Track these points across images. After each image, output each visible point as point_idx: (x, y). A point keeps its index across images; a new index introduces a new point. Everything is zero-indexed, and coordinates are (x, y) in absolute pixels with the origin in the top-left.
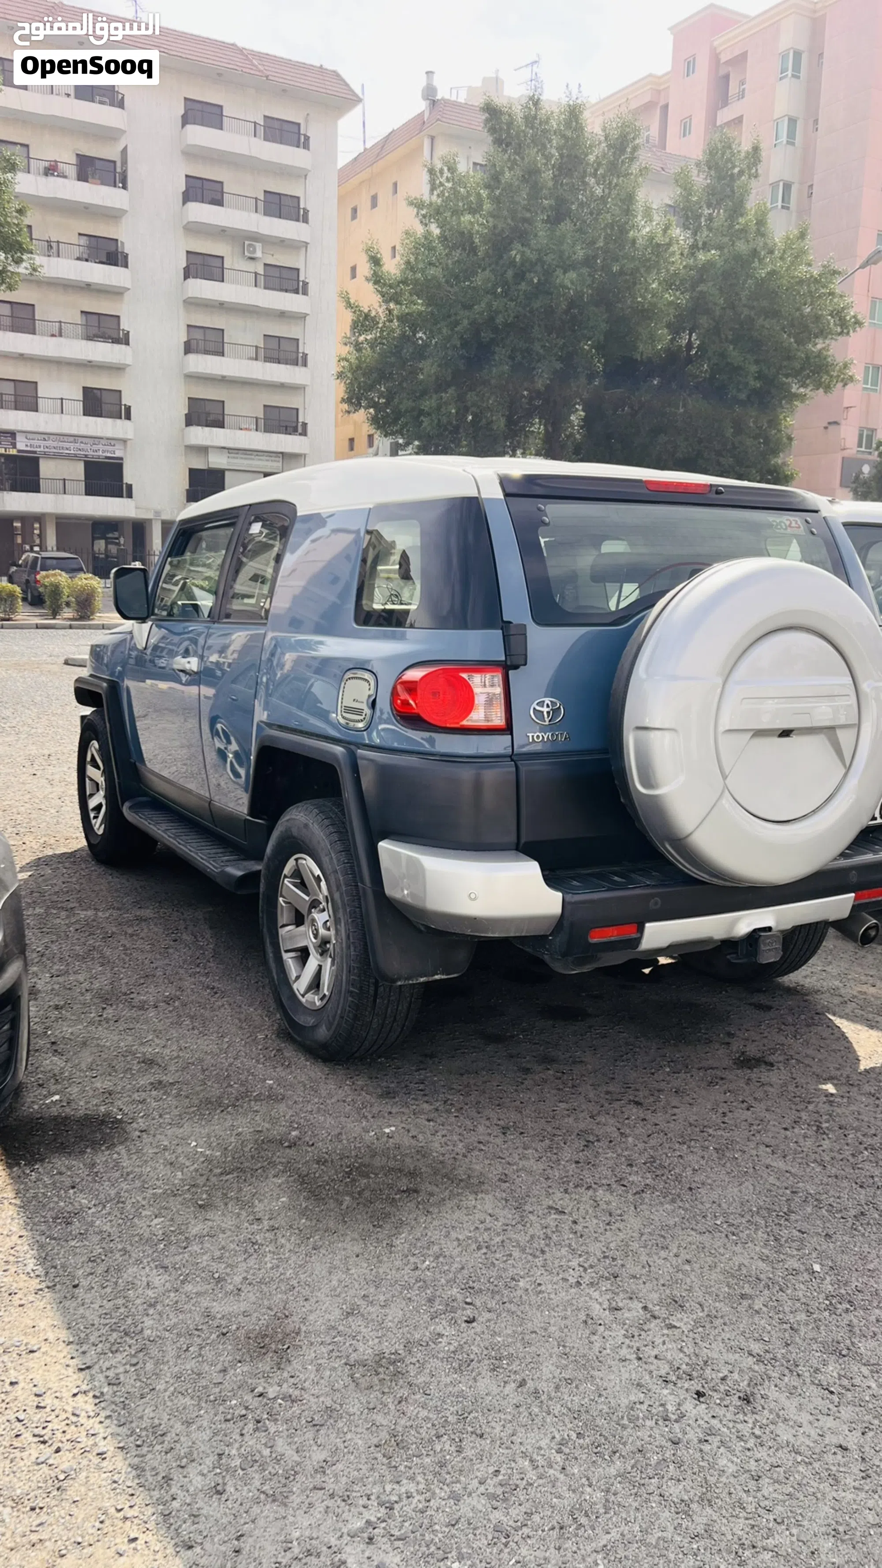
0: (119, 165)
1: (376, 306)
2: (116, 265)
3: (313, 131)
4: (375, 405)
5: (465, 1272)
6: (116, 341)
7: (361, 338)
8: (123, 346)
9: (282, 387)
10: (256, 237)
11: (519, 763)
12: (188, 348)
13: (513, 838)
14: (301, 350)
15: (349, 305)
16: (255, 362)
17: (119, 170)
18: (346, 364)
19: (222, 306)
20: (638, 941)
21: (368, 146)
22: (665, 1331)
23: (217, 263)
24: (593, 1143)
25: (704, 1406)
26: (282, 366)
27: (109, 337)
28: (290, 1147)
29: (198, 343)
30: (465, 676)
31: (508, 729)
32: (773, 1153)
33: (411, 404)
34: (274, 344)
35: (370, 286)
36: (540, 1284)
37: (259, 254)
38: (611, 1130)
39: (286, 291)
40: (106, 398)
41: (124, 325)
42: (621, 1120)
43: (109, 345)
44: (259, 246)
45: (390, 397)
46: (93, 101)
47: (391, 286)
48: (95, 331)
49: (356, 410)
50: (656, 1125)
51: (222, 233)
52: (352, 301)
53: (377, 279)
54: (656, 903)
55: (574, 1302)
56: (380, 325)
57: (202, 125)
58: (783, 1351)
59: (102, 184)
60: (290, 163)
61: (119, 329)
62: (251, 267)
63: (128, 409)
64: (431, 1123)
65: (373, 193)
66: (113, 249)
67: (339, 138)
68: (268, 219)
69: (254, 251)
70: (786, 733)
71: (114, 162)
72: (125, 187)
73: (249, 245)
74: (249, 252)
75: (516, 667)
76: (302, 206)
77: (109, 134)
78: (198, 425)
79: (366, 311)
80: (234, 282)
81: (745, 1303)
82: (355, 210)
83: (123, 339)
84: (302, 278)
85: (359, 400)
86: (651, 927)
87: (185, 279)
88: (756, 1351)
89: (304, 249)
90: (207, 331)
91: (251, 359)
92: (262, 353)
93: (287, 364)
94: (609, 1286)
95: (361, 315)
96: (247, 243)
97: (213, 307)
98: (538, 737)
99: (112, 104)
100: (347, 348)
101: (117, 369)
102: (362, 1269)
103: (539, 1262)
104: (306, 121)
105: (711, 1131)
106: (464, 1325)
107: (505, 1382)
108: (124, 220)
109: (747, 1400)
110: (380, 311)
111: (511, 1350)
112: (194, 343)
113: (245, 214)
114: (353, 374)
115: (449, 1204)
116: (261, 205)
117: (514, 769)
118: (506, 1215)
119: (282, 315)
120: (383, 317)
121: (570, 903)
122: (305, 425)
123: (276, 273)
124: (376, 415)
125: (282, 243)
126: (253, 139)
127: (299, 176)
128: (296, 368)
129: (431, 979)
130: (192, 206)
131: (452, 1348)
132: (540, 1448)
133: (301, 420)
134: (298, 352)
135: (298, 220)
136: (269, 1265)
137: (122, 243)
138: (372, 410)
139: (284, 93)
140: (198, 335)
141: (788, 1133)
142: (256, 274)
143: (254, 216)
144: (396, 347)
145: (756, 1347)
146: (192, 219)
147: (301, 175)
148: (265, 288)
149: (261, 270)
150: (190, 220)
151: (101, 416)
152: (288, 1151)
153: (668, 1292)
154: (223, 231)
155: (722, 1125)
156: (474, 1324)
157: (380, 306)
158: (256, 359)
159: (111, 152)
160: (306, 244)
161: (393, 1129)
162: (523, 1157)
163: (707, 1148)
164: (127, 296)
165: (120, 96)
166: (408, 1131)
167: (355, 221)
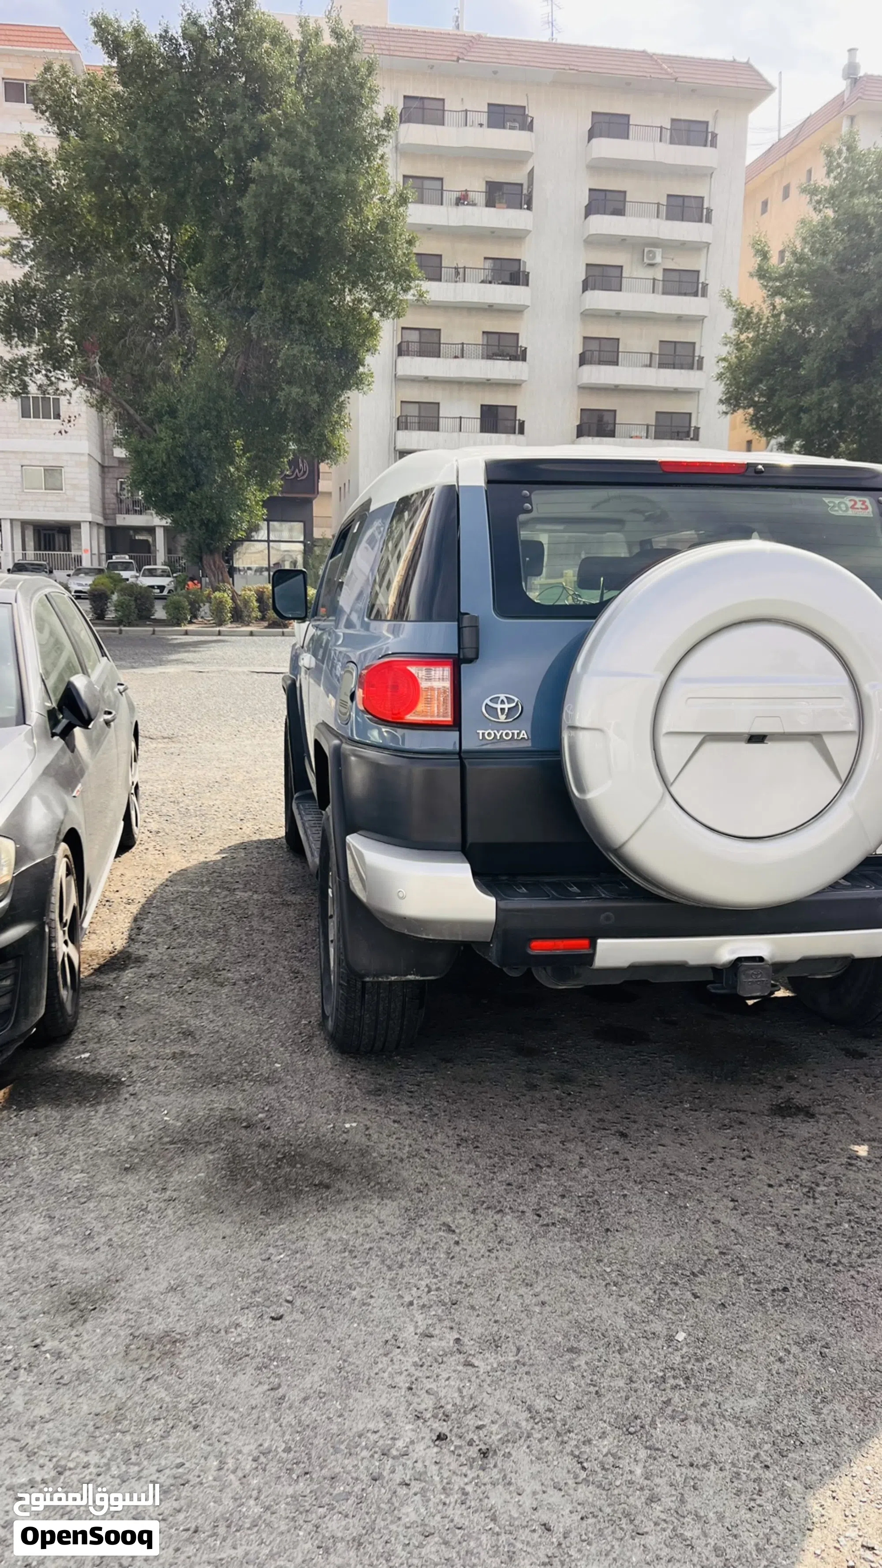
0: (525, 187)
1: (759, 301)
2: (518, 284)
3: (722, 129)
4: (754, 405)
5: (311, 1271)
6: (514, 358)
7: (743, 337)
8: (520, 363)
9: (676, 392)
10: (655, 243)
11: (466, 761)
12: (583, 360)
13: (458, 839)
14: (697, 354)
15: (730, 303)
16: (649, 369)
17: (525, 192)
18: (725, 364)
19: (618, 316)
20: (592, 956)
21: (783, 135)
22: (460, 1368)
23: (616, 272)
24: (541, 1167)
25: (436, 1450)
26: (677, 371)
27: (508, 355)
28: (246, 1127)
29: (592, 354)
30: (413, 669)
31: (456, 724)
32: (735, 1208)
33: (791, 401)
34: (670, 349)
35: (756, 282)
36: (372, 1297)
37: (658, 259)
38: (573, 1159)
39: (685, 294)
40: (501, 413)
41: (522, 343)
42: (591, 1150)
43: (507, 362)
44: (659, 252)
45: (770, 393)
46: (504, 127)
47: (776, 279)
48: (495, 349)
49: (734, 411)
50: (626, 1160)
51: (623, 242)
52: (734, 299)
53: (762, 274)
54: (608, 918)
55: (393, 1321)
56: (764, 321)
57: (608, 136)
58: (567, 1413)
59: (509, 207)
60: (695, 163)
61: (517, 346)
62: (650, 273)
63: (522, 424)
64: (396, 1125)
65: (785, 184)
66: (516, 269)
67: (749, 131)
68: (669, 223)
69: (654, 257)
70: (757, 738)
71: (521, 185)
72: (529, 208)
73: (650, 252)
74: (649, 258)
75: (470, 661)
76: (705, 206)
77: (517, 158)
78: (589, 435)
79: (749, 308)
80: (630, 290)
81: (568, 1356)
82: (765, 204)
83: (520, 355)
84: (701, 280)
85: (737, 399)
86: (602, 943)
87: (583, 291)
88: (537, 1407)
89: (705, 251)
90: (603, 341)
91: (646, 366)
92: (656, 359)
93: (682, 368)
94: (440, 1311)
95: (742, 313)
96: (646, 250)
97: (610, 317)
98: (489, 734)
99: (522, 128)
100: (728, 348)
101: (513, 385)
102: (216, 1252)
103: (390, 1275)
104: (715, 118)
105: (681, 1175)
106: (268, 1321)
107: (260, 1383)
108: (527, 239)
109: (484, 1454)
110: (764, 306)
111: (291, 1354)
112: (588, 354)
113: (645, 221)
114: (732, 374)
115: (350, 1205)
116: (663, 209)
117: (458, 768)
118: (397, 1224)
119: (680, 320)
120: (767, 313)
121: (505, 910)
122: (697, 429)
123: (675, 277)
124: (755, 415)
125: (683, 246)
126: (658, 145)
127: (705, 175)
128: (691, 372)
129: (404, 978)
130: (594, 219)
131: (239, 1340)
132: (240, 1452)
133: (693, 424)
134: (694, 356)
135: (701, 221)
136: (141, 1232)
137: (525, 263)
138: (751, 411)
139: (694, 92)
140: (594, 346)
141: (771, 1190)
142: (654, 279)
143: (655, 221)
144: (779, 343)
145: (540, 1404)
146: (592, 231)
147: (705, 174)
148: (664, 293)
149: (659, 276)
150: (591, 232)
151: (496, 432)
152: (243, 1131)
153: (495, 1329)
154: (624, 240)
155: (699, 1171)
156: (278, 1322)
157: (764, 301)
158: (650, 366)
159: (517, 176)
160: (708, 245)
161: (354, 1125)
162: (460, 1172)
163: (662, 1192)
164: (526, 314)
165: (529, 119)
166: (367, 1129)
167: (765, 215)
